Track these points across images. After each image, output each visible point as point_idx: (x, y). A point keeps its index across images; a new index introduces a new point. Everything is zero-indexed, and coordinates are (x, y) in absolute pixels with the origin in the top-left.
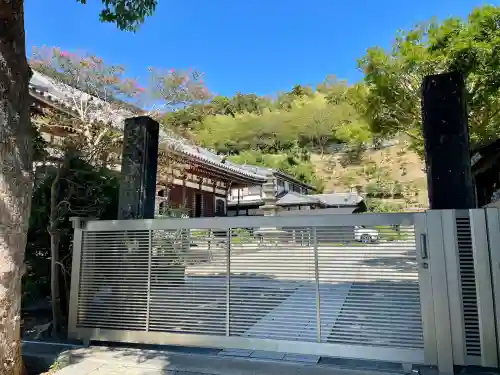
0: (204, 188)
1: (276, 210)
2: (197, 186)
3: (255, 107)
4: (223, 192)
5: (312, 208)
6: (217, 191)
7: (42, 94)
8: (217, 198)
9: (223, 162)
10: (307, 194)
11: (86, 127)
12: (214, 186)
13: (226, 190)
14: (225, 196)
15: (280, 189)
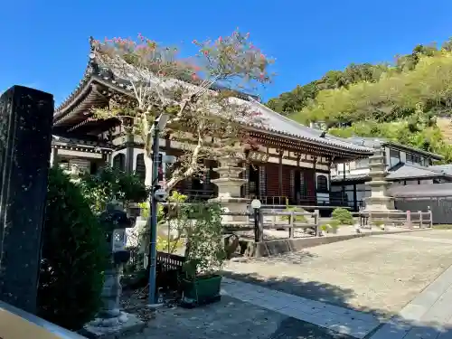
0: (302, 164)
1: (387, 186)
2: (294, 163)
3: (370, 76)
4: (325, 168)
5: (435, 182)
6: (319, 167)
7: (125, 87)
8: (318, 174)
9: (323, 136)
10: (431, 164)
11: (144, 115)
12: (314, 162)
13: (329, 165)
14: (328, 172)
15: (395, 161)
